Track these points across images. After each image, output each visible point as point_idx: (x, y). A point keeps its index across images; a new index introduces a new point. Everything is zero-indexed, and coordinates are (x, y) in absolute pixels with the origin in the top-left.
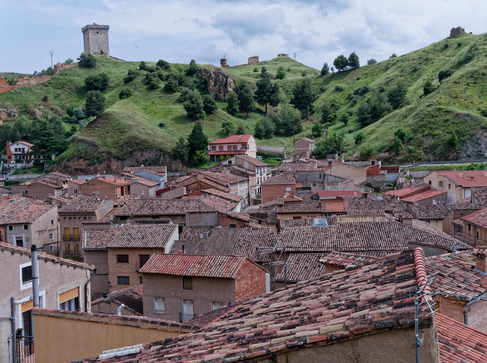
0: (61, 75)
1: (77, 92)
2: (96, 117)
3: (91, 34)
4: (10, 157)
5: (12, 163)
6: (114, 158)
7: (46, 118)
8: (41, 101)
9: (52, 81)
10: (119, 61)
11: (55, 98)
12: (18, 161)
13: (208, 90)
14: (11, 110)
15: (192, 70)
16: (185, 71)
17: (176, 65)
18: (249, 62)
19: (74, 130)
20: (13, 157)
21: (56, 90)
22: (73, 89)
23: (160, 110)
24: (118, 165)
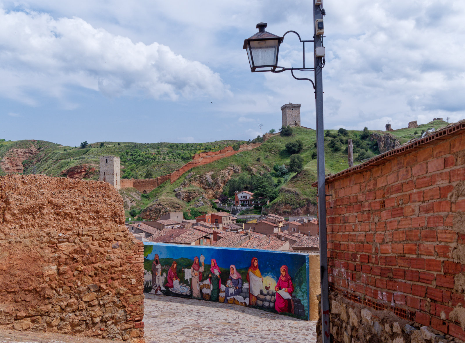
0: (268, 142)
1: (280, 154)
2: (297, 173)
3: (288, 111)
4: (237, 202)
5: (239, 206)
6: (312, 204)
7: (260, 174)
8: (255, 161)
9: (262, 147)
10: (309, 130)
11: (265, 158)
12: (243, 205)
13: (379, 150)
14: (236, 168)
15: (365, 135)
16: (360, 136)
17: (353, 132)
18: (409, 126)
19: (279, 182)
20: (239, 202)
21: (266, 153)
22: (277, 152)
23: (343, 167)
24: (314, 209)
